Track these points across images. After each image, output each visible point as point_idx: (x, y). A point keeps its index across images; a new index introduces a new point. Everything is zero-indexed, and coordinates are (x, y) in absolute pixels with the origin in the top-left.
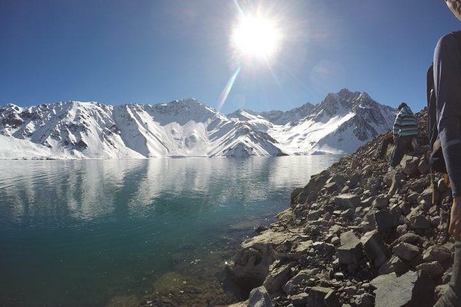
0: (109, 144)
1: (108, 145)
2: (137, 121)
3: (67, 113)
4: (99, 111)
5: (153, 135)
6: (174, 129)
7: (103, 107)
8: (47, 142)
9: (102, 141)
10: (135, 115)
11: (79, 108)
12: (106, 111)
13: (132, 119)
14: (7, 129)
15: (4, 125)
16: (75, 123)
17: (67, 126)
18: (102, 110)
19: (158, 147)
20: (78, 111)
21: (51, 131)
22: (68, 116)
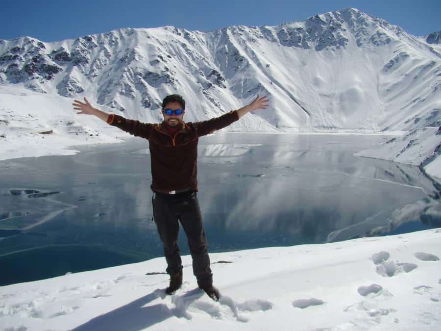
0: (212, 104)
1: (210, 106)
2: (251, 62)
3: (133, 52)
4: (184, 45)
5: (283, 89)
6: (319, 76)
7: (187, 36)
8: (116, 103)
9: (201, 99)
10: (246, 49)
11: (150, 42)
12: (192, 42)
13: (242, 59)
14: (37, 82)
15: (30, 74)
16: (151, 69)
17: (140, 74)
18: (186, 42)
19: (291, 110)
20: (151, 48)
21: (118, 84)
22: (137, 57)
